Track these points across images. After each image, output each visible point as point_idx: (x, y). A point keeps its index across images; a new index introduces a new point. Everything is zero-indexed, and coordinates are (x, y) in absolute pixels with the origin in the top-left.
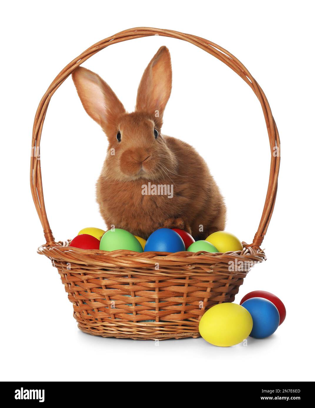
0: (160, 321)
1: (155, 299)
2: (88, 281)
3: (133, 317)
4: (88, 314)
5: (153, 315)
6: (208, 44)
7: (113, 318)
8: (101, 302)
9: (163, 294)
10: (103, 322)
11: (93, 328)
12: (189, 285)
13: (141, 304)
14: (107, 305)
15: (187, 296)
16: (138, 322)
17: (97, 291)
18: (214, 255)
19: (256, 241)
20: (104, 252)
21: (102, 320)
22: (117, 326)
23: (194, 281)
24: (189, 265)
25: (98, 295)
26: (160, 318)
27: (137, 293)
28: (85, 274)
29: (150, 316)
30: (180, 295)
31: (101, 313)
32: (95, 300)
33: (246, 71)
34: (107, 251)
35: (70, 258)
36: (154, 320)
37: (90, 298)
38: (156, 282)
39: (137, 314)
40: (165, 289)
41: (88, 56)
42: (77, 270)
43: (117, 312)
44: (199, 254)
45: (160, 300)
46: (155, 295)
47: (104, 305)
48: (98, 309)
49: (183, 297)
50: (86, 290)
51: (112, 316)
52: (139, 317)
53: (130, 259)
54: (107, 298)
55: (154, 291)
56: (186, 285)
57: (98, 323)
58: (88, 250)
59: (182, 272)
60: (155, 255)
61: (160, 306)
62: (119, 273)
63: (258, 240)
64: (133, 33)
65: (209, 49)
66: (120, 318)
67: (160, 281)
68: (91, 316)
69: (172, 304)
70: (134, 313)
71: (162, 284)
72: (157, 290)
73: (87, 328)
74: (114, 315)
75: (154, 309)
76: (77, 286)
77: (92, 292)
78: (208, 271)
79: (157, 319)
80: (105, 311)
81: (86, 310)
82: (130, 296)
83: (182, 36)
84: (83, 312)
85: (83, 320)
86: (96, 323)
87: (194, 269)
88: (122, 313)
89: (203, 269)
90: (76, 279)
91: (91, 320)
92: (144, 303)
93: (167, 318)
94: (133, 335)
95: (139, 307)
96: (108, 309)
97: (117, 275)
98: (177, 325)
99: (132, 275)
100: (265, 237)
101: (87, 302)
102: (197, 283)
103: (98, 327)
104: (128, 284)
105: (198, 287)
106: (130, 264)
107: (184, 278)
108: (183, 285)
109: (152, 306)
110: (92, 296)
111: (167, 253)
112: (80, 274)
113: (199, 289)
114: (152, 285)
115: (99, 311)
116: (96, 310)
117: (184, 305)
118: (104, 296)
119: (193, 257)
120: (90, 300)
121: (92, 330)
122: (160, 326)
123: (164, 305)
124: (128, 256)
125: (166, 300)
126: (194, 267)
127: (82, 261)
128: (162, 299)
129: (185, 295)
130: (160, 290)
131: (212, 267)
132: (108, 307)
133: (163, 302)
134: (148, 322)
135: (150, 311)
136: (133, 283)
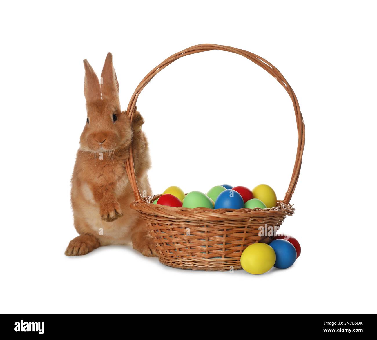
0: (225, 258)
1: (222, 242)
2: (173, 229)
3: (206, 255)
4: (170, 252)
5: (221, 253)
6: (255, 57)
7: (191, 255)
8: (183, 245)
9: (229, 239)
10: (182, 258)
11: (174, 263)
12: (247, 232)
13: (213, 246)
14: (186, 246)
15: (245, 240)
16: (209, 258)
17: (180, 237)
18: (265, 211)
19: (287, 198)
20: (187, 209)
21: (182, 257)
22: (193, 262)
23: (250, 229)
24: (249, 218)
25: (180, 239)
26: (225, 255)
27: (210, 238)
28: (171, 225)
29: (218, 254)
30: (241, 239)
31: (182, 252)
32: (177, 243)
33: (282, 77)
34: (189, 208)
35: (163, 214)
36: (221, 257)
37: (174, 241)
38: (224, 230)
39: (209, 253)
40: (230, 235)
41: (167, 64)
42: (165, 221)
43: (195, 251)
44: (255, 210)
45: (226, 243)
46: (223, 239)
47: (184, 247)
48: (179, 249)
49: (242, 240)
50: (171, 235)
51: (190, 255)
52: (210, 255)
53: (206, 214)
54: (187, 241)
55: (223, 236)
56: (245, 232)
57: (179, 259)
58: (175, 207)
59: (244, 223)
60: (225, 211)
61: (226, 247)
62: (198, 224)
63: (288, 197)
64: (201, 48)
65: (256, 61)
66: (196, 256)
67: (227, 230)
68: (172, 254)
69: (234, 245)
70: (207, 252)
71: (229, 232)
72: (225, 236)
73: (169, 263)
74: (192, 253)
75: (221, 249)
76: (163, 233)
77: (175, 237)
78: (261, 222)
79: (223, 256)
80: (185, 251)
81: (169, 250)
82: (204, 240)
83: (237, 50)
84: (166, 251)
85: (166, 257)
86: (177, 259)
87: (253, 221)
88: (198, 252)
89: (258, 221)
90: (163, 228)
91: (172, 257)
92: (215, 245)
93: (231, 255)
94: (206, 268)
95: (211, 248)
96: (187, 249)
97: (195, 225)
98: (236, 260)
99: (207, 226)
100: (293, 195)
101: (171, 244)
102: (253, 230)
103: (179, 262)
104: (203, 232)
105: (252, 233)
106: (206, 218)
107: (244, 227)
108: (243, 232)
109: (220, 247)
110: (175, 240)
111: (233, 210)
112: (167, 224)
113: (253, 234)
114: (221, 232)
115: (180, 250)
116: (177, 250)
117: (242, 246)
118: (185, 240)
119: (252, 212)
120: (173, 243)
121: (173, 264)
122: (225, 261)
123: (228, 247)
124: (206, 212)
125: (231, 243)
126: (253, 220)
127: (172, 216)
128: (227, 242)
129: (244, 239)
130: (227, 236)
131: (264, 219)
132: (187, 248)
133: (228, 244)
134: (216, 258)
135: (218, 251)
136: (208, 231)
